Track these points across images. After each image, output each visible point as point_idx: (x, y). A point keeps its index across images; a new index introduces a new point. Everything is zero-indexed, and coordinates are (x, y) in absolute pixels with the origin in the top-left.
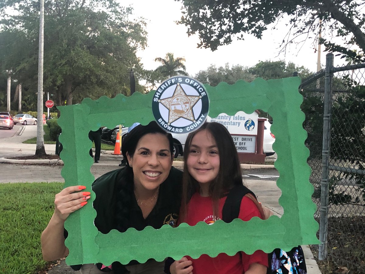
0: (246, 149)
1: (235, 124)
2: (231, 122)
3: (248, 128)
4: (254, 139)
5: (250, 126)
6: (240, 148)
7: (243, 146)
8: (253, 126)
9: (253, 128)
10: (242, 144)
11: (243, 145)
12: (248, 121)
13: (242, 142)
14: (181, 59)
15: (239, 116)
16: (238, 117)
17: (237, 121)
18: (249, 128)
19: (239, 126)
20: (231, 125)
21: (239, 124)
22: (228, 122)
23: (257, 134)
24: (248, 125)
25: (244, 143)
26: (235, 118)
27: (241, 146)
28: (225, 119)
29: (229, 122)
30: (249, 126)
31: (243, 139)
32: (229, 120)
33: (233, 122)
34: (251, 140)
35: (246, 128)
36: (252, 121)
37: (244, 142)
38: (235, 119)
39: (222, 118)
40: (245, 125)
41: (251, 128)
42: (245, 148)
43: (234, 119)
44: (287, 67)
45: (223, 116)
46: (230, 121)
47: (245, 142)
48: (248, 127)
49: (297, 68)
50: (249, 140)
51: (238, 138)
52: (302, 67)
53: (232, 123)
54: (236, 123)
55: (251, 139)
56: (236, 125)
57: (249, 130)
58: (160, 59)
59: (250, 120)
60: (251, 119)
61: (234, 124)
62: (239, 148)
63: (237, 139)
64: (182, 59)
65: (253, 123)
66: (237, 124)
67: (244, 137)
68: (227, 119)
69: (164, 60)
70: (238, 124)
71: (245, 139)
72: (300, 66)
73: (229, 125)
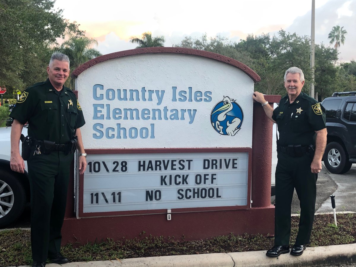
0: (218, 196)
1: (180, 116)
2: (166, 109)
3: (221, 128)
4: (243, 162)
5: (229, 119)
6: (198, 193)
7: (208, 185)
8: (237, 121)
9: (239, 127)
10: (205, 179)
11: (209, 182)
12: (221, 104)
13: (203, 172)
14: (159, 39)
15: (190, 88)
16: (188, 91)
17: (187, 105)
18: (225, 127)
19: (191, 122)
20: (166, 118)
21: (193, 114)
22: (154, 110)
23: (250, 145)
24: (221, 117)
25: (209, 177)
26: (178, 97)
27: (202, 186)
28: (144, 99)
29: (159, 110)
30: (225, 121)
31: (207, 164)
32: (159, 104)
33: (172, 111)
34: (234, 164)
35: (215, 127)
36: (235, 104)
37: (210, 171)
38: (180, 99)
39: (132, 95)
40: (214, 118)
41: (231, 127)
42: (212, 193)
43: (174, 99)
44: (272, 42)
45: (137, 91)
46: (161, 107)
47: (214, 171)
48: (224, 124)
49: (288, 36)
50: (227, 167)
51: (189, 161)
52: (295, 35)
53: (169, 114)
54: (183, 111)
55: (234, 160)
56: (183, 118)
57: (225, 133)
58: (137, 40)
59: (229, 102)
60: (231, 98)
61: (175, 116)
62: (194, 193)
63: (186, 164)
64: (161, 39)
65: (238, 112)
66: (186, 114)
67: (210, 157)
68: (150, 99)
69: (141, 41)
70: (190, 114)
71: (213, 164)
72: (292, 34)
73: (160, 118)
